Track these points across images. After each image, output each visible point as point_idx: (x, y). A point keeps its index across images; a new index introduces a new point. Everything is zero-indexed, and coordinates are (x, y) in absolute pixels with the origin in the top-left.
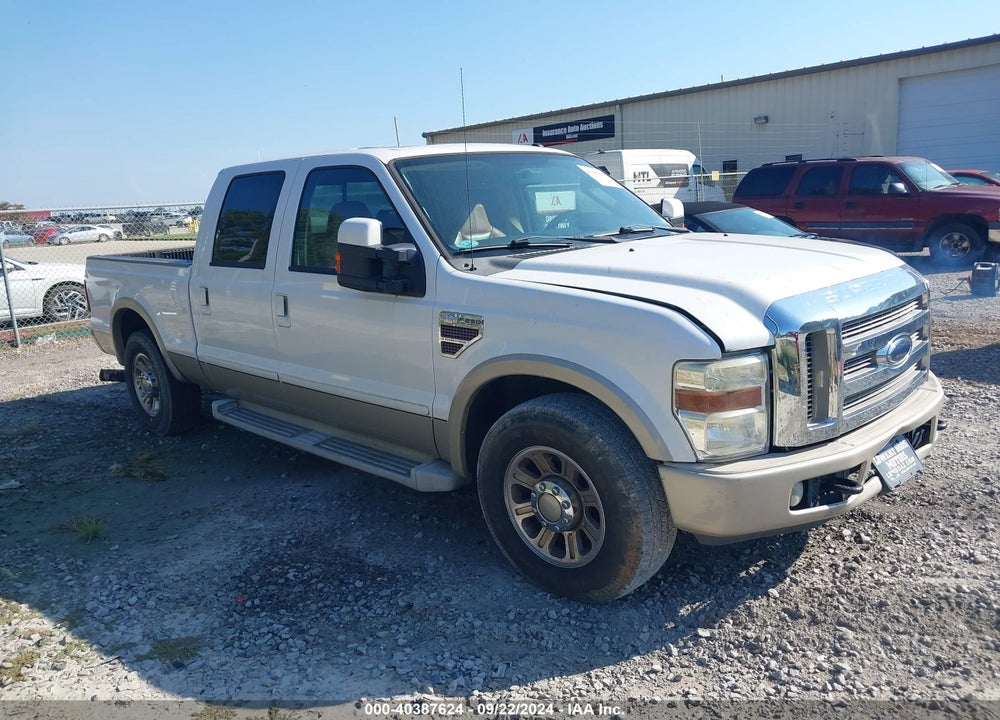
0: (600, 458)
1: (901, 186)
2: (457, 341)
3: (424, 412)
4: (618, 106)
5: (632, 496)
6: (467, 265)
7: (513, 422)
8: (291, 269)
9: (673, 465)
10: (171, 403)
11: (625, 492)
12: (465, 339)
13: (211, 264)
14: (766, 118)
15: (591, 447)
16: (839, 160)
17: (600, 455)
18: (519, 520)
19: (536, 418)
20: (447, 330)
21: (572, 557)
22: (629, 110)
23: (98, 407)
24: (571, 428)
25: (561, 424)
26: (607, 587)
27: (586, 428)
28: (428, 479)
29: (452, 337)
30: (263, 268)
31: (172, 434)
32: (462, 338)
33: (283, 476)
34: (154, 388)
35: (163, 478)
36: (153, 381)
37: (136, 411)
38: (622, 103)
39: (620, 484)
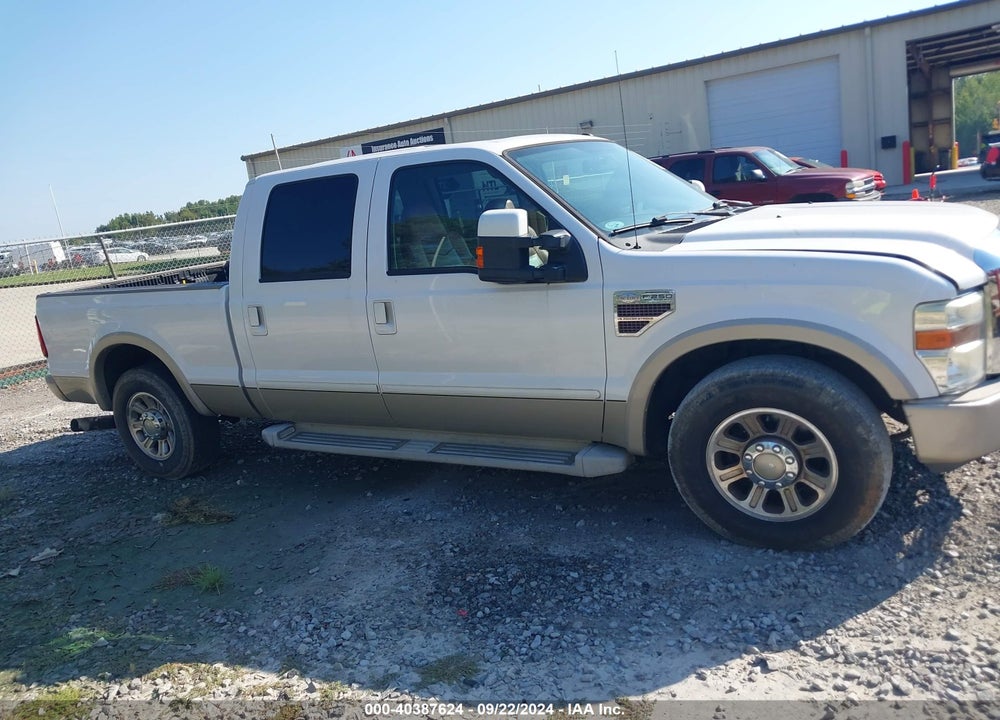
0: (836, 408)
1: (759, 172)
2: (642, 319)
3: (594, 395)
4: (446, 119)
5: (872, 438)
6: (628, 245)
7: (721, 388)
8: (389, 273)
9: (917, 401)
10: (192, 441)
11: (865, 436)
12: (651, 315)
13: (260, 281)
14: (591, 123)
15: (824, 399)
16: (699, 153)
17: (834, 405)
18: (724, 486)
19: (753, 380)
20: (622, 310)
21: (794, 510)
22: (457, 122)
23: (62, 463)
24: (798, 384)
25: (786, 382)
26: (843, 531)
27: (815, 382)
28: (594, 464)
29: (633, 315)
30: (348, 276)
31: (192, 475)
32: (646, 315)
33: (369, 494)
34: (163, 429)
35: (231, 519)
36: (160, 421)
37: (130, 458)
38: (450, 116)
39: (860, 429)
